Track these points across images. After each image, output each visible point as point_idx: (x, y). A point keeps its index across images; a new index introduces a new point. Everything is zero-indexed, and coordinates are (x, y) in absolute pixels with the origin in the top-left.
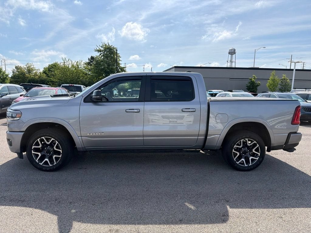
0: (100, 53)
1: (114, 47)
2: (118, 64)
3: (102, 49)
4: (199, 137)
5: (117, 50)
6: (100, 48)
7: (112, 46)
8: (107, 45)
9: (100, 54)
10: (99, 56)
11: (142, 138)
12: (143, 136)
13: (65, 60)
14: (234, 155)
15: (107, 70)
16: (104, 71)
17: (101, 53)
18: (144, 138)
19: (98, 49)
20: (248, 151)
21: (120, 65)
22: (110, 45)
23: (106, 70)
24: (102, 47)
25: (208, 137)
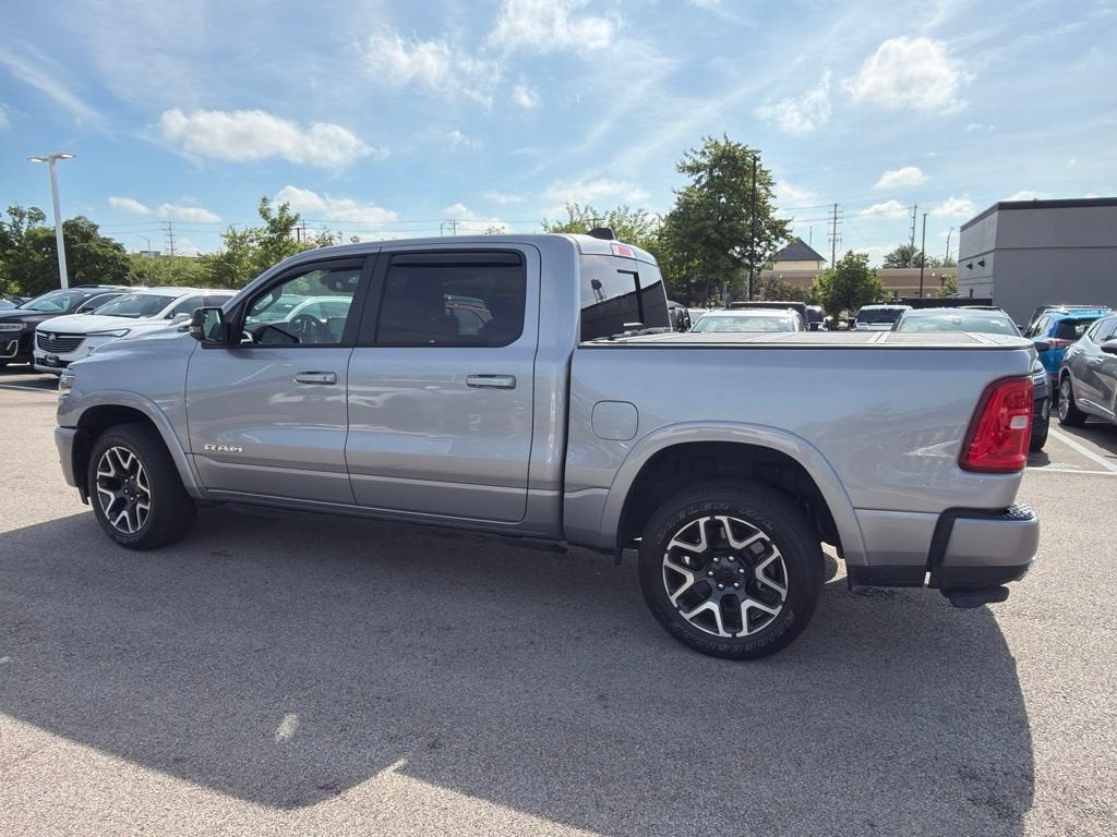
0: (696, 177)
1: (748, 149)
2: (764, 212)
3: (705, 161)
4: (531, 492)
5: (755, 159)
6: (698, 158)
7: (739, 145)
8: (723, 143)
9: (698, 181)
10: (694, 186)
11: (346, 476)
12: (348, 469)
13: (575, 211)
14: (669, 580)
15: (712, 236)
16: (704, 239)
17: (701, 178)
18: (352, 476)
19: (689, 163)
20: (741, 571)
21: (771, 215)
22: (733, 145)
23: (709, 236)
24: (704, 153)
25: (567, 495)
